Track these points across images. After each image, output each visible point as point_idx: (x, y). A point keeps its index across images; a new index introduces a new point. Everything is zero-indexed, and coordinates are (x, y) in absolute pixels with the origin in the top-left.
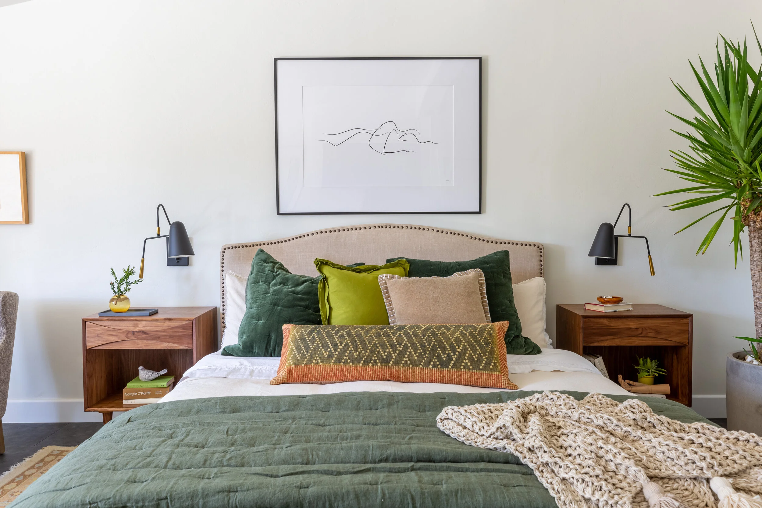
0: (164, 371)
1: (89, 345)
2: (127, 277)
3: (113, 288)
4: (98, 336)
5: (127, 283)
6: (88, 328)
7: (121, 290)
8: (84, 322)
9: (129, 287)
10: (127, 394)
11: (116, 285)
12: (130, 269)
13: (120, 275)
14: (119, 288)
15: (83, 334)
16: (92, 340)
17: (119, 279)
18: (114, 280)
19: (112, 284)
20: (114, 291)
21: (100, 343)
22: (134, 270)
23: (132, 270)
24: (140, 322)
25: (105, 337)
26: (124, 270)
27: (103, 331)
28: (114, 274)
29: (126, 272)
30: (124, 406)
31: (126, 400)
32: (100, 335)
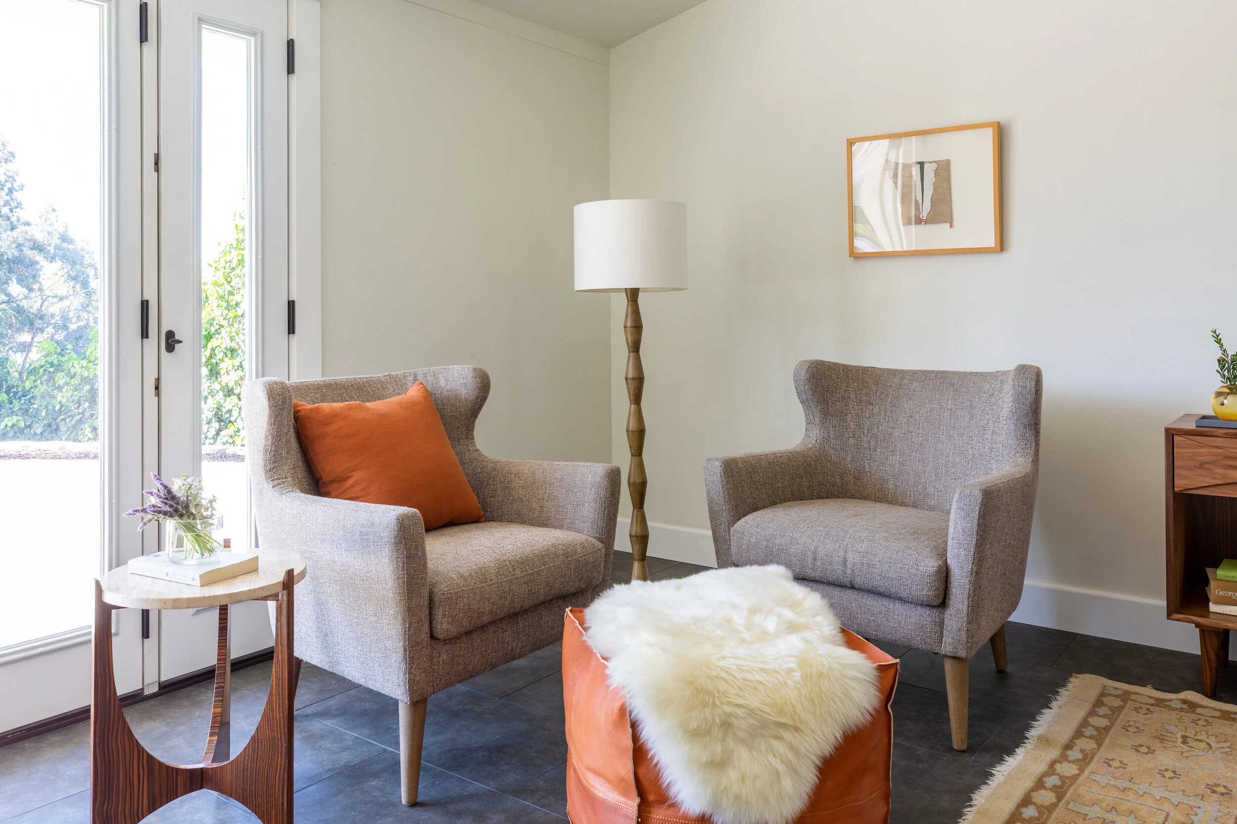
1: (1181, 484)
4: (1201, 466)
6: (1180, 447)
8: (1171, 434)
10: (1221, 593)
15: (1167, 459)
16: (1188, 473)
21: (1207, 481)
25: (1219, 471)
27: (1214, 458)
30: (1211, 615)
31: (1215, 603)
32: (1207, 466)
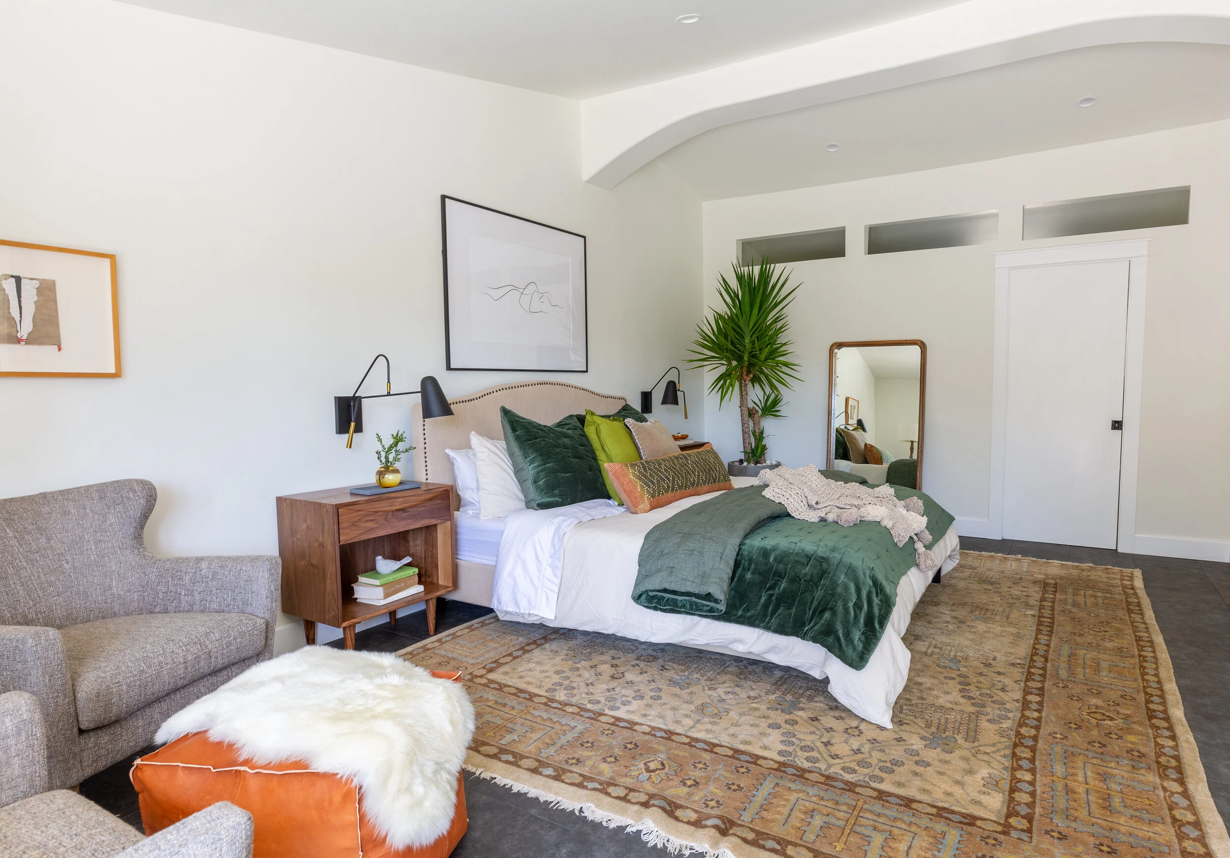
0: (408, 560)
2: (396, 444)
3: (379, 458)
5: (396, 451)
7: (390, 460)
9: (399, 457)
11: (383, 454)
12: (400, 435)
13: (388, 441)
14: (387, 458)
16: (345, 532)
17: (387, 447)
18: (380, 449)
19: (378, 453)
20: (381, 461)
21: (356, 533)
22: (404, 436)
23: (402, 435)
24: (397, 500)
26: (393, 435)
28: (380, 439)
29: (394, 438)
